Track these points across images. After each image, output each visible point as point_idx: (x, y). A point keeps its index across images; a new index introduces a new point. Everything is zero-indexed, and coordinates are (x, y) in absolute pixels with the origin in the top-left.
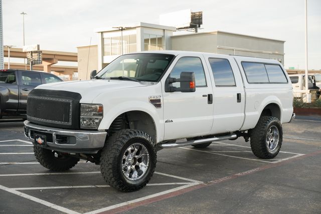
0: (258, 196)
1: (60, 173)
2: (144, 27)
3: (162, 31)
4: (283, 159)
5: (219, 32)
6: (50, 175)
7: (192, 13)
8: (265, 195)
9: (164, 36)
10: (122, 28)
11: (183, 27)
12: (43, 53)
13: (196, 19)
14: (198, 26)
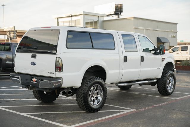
0: (169, 117)
1: (49, 105)
2: (85, 14)
3: (97, 17)
4: (182, 97)
5: (134, 18)
6: (43, 106)
7: (116, 5)
8: (174, 116)
9: (98, 20)
10: (72, 15)
11: (110, 14)
12: (17, 31)
13: (118, 9)
14: (120, 13)
